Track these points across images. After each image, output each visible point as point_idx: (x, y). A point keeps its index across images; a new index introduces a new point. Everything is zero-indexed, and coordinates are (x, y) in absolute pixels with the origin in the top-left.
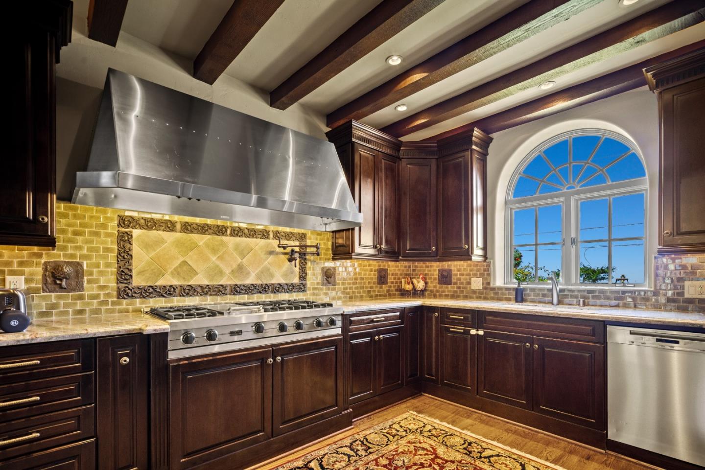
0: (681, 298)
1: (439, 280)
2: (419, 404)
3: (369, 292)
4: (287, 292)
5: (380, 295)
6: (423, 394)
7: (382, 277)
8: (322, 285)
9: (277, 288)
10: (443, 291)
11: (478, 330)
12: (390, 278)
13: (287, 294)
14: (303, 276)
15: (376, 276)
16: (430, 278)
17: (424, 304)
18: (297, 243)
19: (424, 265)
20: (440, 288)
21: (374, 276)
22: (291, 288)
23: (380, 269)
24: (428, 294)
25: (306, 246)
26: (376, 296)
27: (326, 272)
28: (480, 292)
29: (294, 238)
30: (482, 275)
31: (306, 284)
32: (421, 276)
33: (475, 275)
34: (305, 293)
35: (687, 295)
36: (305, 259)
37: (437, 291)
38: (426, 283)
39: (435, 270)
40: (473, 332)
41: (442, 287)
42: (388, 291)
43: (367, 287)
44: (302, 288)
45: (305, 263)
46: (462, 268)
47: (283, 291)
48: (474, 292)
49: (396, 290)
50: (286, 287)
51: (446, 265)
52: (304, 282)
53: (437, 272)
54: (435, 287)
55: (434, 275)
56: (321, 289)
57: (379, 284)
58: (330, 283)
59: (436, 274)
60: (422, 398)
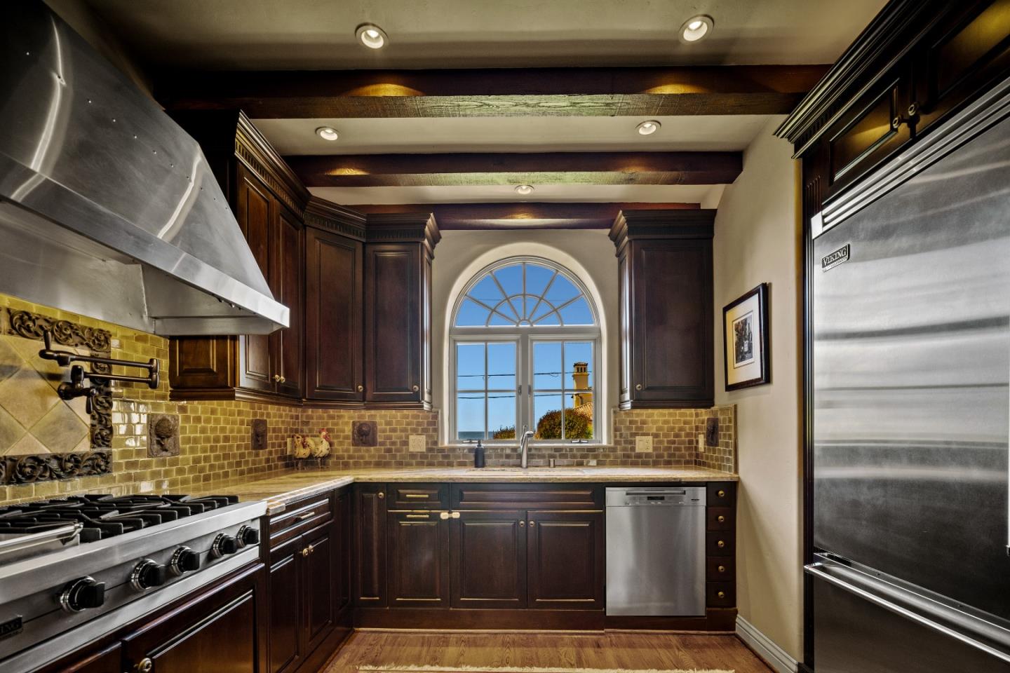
0: (633, 453)
1: (354, 439)
2: (362, 650)
3: (238, 464)
4: (59, 477)
5: (256, 470)
6: (356, 629)
7: (259, 437)
8: (149, 456)
9: (28, 470)
10: (362, 457)
11: (450, 513)
12: (271, 437)
13: (56, 482)
14: (102, 433)
15: (250, 435)
16: (338, 437)
17: (358, 479)
18: (85, 352)
19: (325, 415)
20: (355, 451)
21: (246, 432)
22: (69, 466)
23: (256, 420)
24: (333, 462)
25: (110, 363)
26: (250, 471)
27: (158, 425)
28: (423, 455)
29: (77, 340)
30: (425, 431)
31: (110, 454)
32: (324, 433)
33: (415, 431)
34: (106, 475)
35: (637, 450)
36: (109, 394)
37: (350, 457)
38: (331, 444)
39: (347, 423)
40: (444, 515)
41: (360, 451)
42: (268, 460)
43: (234, 456)
44: (99, 465)
45: (107, 405)
46: (394, 420)
47: (48, 474)
48: (413, 455)
49: (280, 459)
50: (54, 464)
51: (367, 415)
52: (104, 450)
53: (350, 427)
54: (347, 450)
55: (344, 431)
56: (146, 465)
57: (254, 448)
58: (166, 450)
59: (348, 430)
60: (360, 636)
